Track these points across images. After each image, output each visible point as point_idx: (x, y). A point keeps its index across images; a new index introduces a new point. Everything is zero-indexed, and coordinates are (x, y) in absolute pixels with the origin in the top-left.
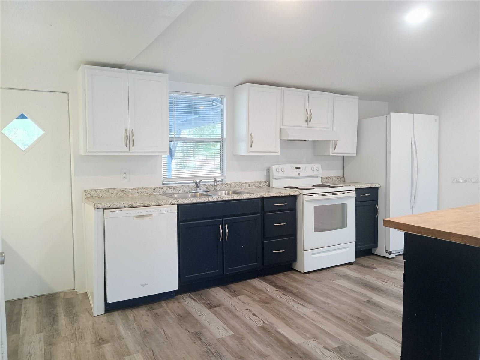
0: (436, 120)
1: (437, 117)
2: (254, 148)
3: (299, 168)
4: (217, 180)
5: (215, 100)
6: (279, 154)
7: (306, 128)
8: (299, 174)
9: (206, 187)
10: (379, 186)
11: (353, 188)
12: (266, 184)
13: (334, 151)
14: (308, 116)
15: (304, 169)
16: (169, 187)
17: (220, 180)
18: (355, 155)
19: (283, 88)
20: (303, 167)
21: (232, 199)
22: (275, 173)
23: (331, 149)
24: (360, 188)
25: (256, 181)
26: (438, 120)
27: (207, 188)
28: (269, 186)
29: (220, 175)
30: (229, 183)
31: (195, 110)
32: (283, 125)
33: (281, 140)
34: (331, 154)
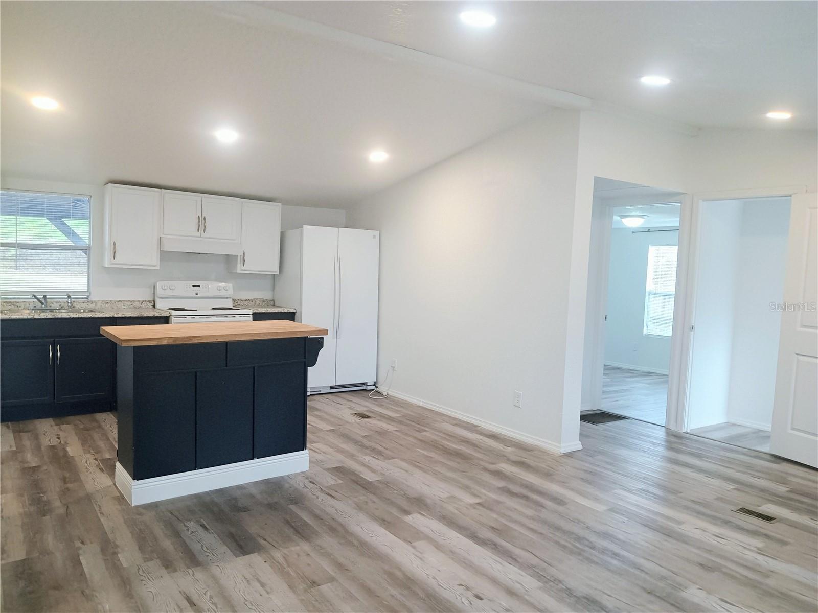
0: (374, 237)
1: (376, 233)
2: (117, 260)
3: (199, 286)
4: (72, 297)
5: (77, 200)
6: (158, 268)
7: (200, 239)
8: (197, 294)
9: (59, 304)
10: (295, 311)
11: (251, 312)
12: (150, 305)
13: (243, 268)
14: (202, 224)
15: (206, 288)
16: (6, 302)
17: (86, 296)
18: (278, 273)
19: (163, 190)
20: (204, 285)
21: (68, 317)
22: (159, 292)
23: (238, 265)
24: (264, 313)
25: (136, 299)
26: (378, 237)
27: (60, 306)
28: (154, 306)
29: (86, 290)
30: (95, 301)
31: (50, 212)
32: (163, 234)
33: (160, 251)
34: (239, 271)
